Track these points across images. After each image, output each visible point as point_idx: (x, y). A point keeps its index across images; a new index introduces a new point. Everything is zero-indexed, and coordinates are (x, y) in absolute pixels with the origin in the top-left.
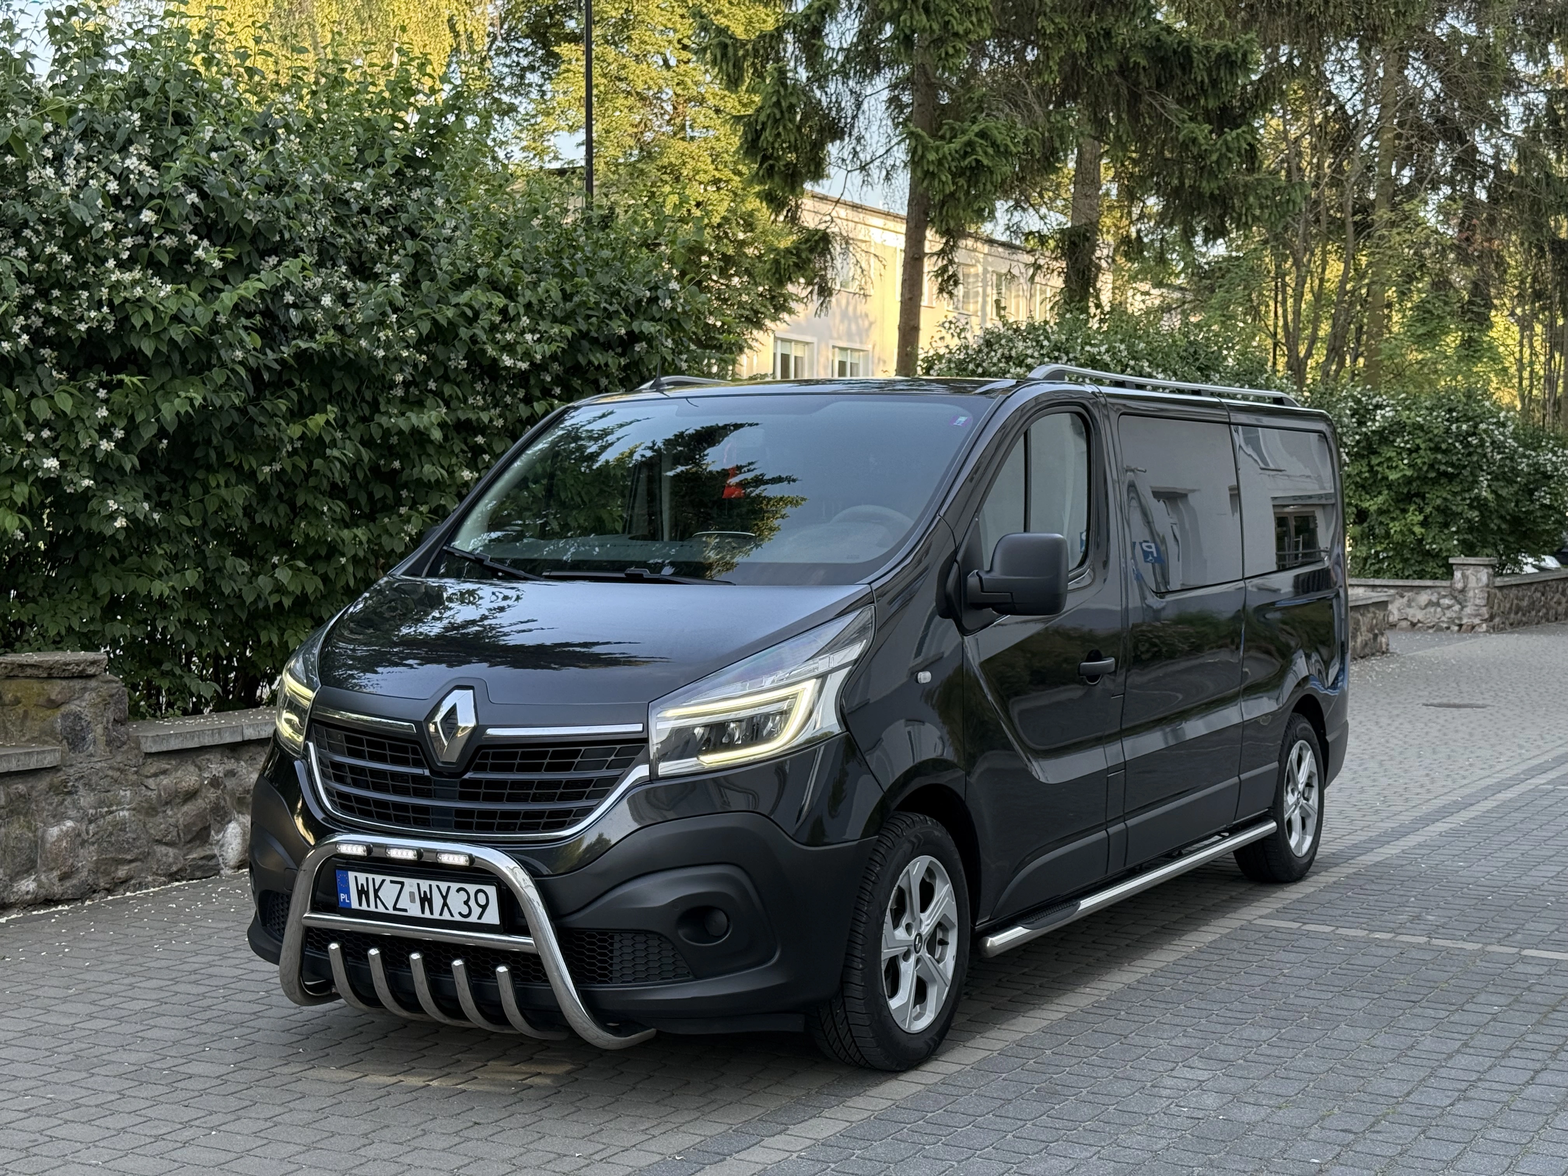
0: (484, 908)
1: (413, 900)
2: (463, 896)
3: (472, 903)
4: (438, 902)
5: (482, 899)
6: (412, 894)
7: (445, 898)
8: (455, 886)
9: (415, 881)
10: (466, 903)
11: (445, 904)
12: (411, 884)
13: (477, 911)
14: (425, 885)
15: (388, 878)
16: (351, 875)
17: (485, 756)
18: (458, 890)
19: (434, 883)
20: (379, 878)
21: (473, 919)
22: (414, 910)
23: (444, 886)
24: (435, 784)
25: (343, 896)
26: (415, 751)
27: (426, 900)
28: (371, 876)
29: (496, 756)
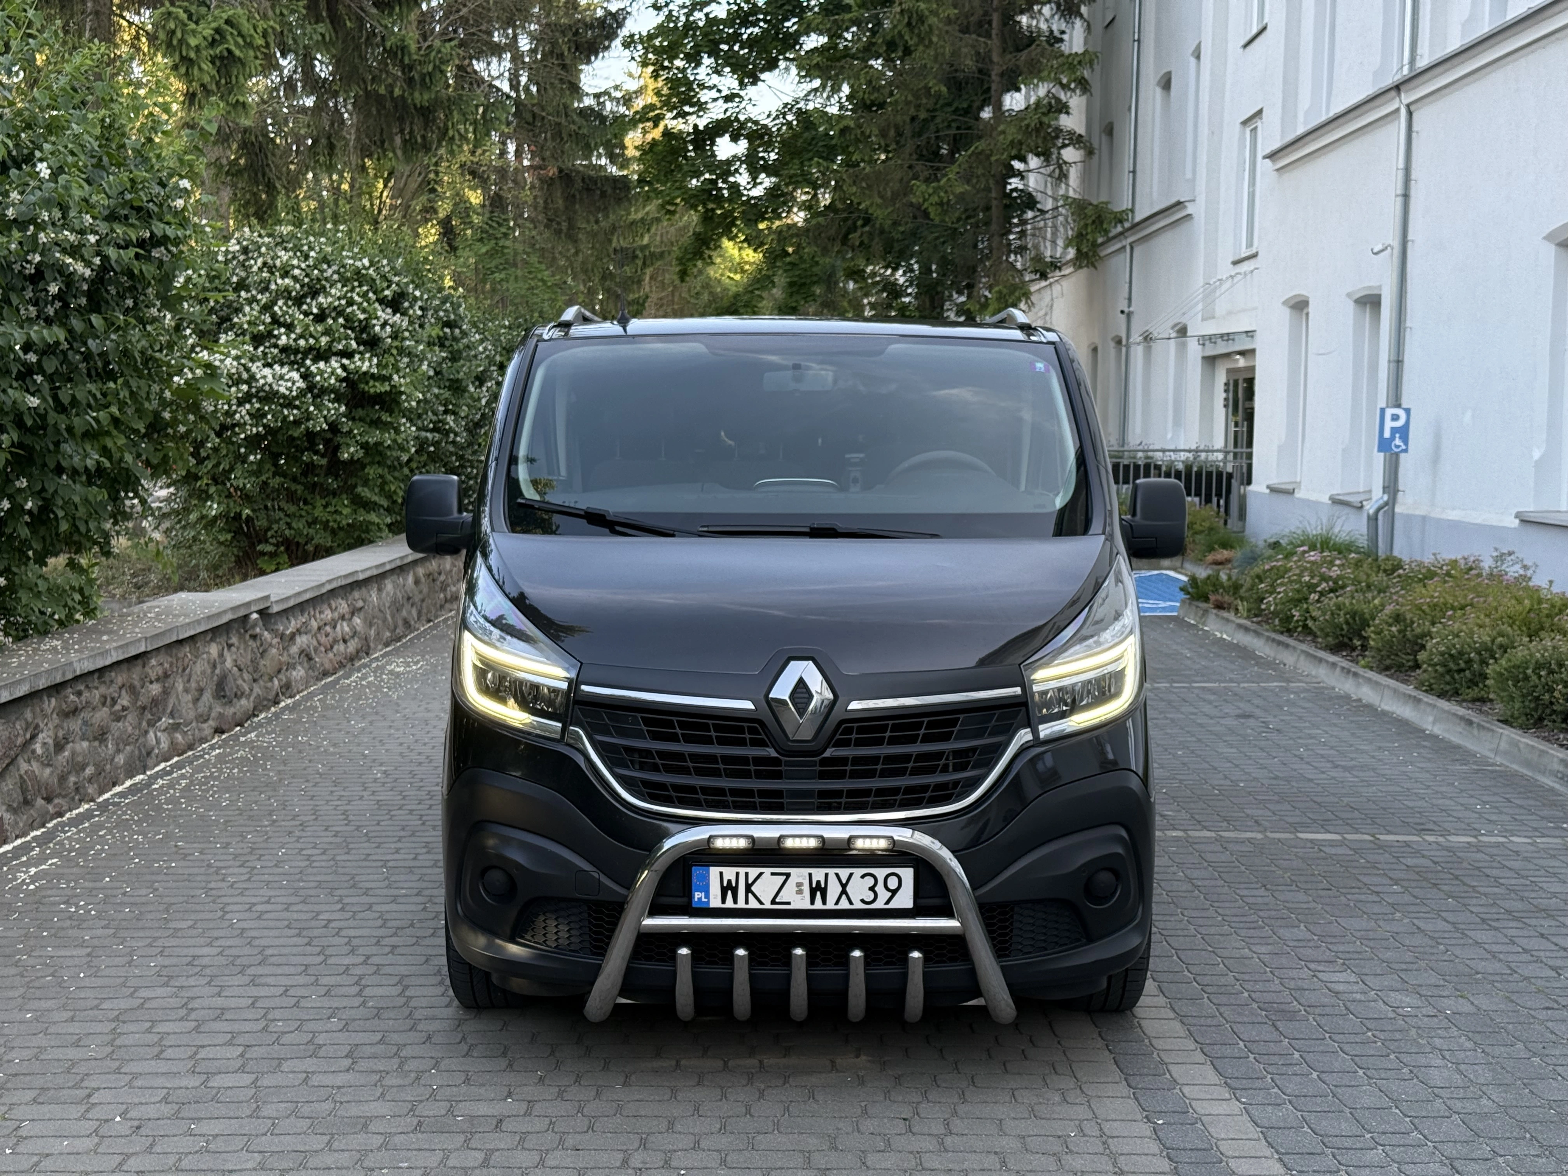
0: (894, 892)
1: (800, 892)
2: (870, 881)
3: (880, 888)
4: (834, 889)
5: (893, 883)
6: (799, 885)
7: (844, 886)
8: (859, 872)
9: (805, 871)
10: (872, 889)
11: (844, 892)
12: (799, 875)
13: (884, 895)
14: (818, 874)
15: (768, 871)
16: (714, 871)
17: (849, 731)
18: (863, 877)
19: (832, 872)
20: (753, 872)
21: (879, 904)
22: (802, 902)
23: (844, 873)
24: (788, 764)
25: (697, 895)
26: (752, 731)
27: (818, 890)
28: (742, 871)
29: (860, 730)
